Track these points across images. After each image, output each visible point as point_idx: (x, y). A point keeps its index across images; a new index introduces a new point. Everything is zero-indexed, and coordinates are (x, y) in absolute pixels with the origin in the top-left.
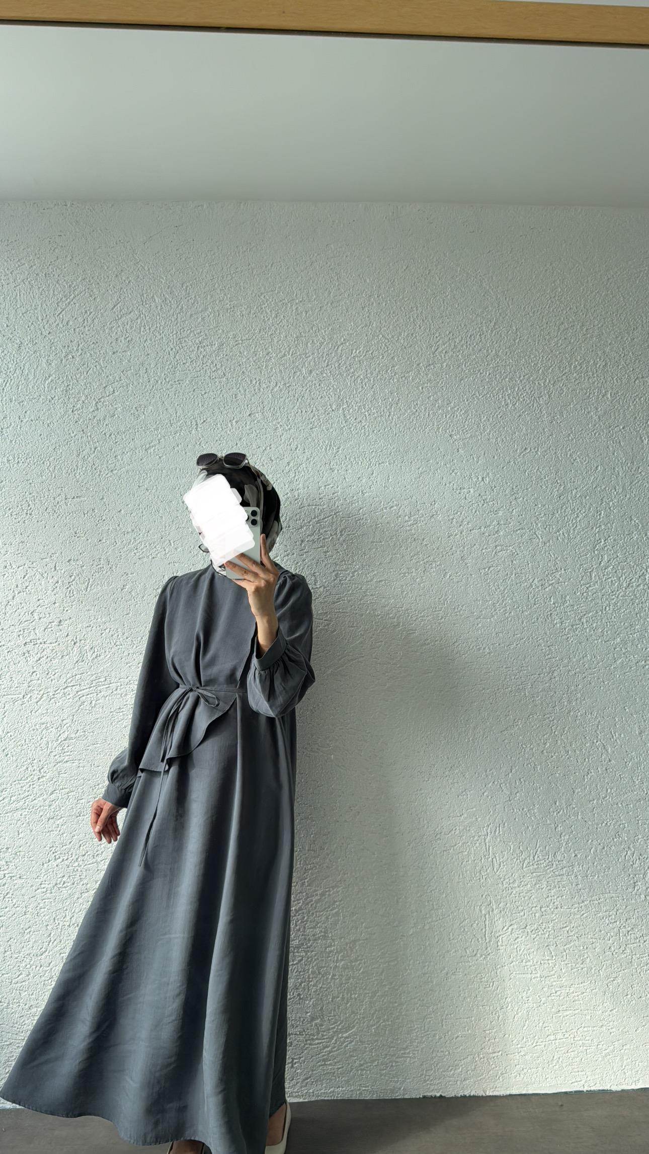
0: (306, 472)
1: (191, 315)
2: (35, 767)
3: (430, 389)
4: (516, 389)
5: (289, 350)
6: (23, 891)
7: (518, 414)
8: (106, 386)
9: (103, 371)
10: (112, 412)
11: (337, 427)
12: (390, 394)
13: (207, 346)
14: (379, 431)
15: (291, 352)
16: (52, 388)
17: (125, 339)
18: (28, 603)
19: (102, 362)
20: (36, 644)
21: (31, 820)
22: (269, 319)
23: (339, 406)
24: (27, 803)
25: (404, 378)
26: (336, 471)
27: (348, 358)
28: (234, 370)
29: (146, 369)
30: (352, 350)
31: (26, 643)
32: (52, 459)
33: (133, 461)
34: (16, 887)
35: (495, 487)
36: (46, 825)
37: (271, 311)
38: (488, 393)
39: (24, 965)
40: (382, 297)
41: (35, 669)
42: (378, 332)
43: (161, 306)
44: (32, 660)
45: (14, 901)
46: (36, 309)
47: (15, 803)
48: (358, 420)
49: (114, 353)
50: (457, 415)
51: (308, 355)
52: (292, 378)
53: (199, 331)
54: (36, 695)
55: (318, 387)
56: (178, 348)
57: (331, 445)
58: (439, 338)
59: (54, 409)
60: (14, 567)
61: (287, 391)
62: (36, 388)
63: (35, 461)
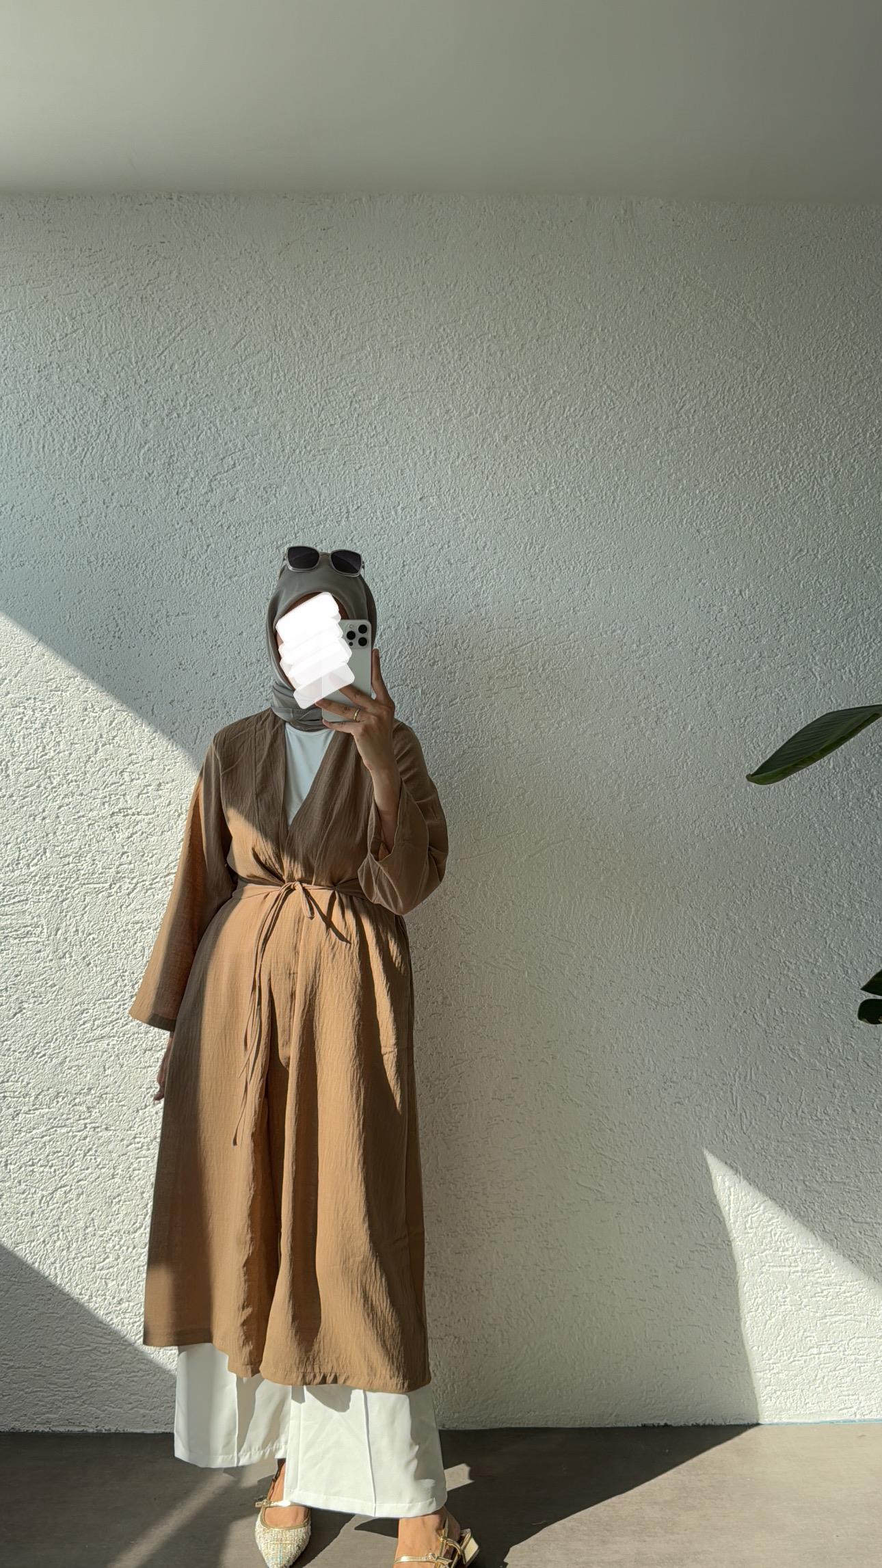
0: (497, 581)
1: (342, 356)
2: (126, 981)
3: (671, 463)
4: (790, 465)
5: (477, 407)
6: (111, 1147)
7: (791, 501)
8: (224, 458)
9: (220, 435)
10: (231, 494)
11: (541, 517)
12: (615, 471)
13: (364, 400)
14: (600, 522)
15: (479, 410)
16: (149, 460)
17: (251, 389)
18: (116, 760)
19: (218, 424)
20: (128, 815)
21: (121, 1051)
22: (450, 362)
23: (544, 487)
24: (116, 1029)
25: (635, 448)
26: (538, 580)
27: (558, 419)
28: (401, 433)
29: (280, 433)
30: (565, 408)
31: (113, 813)
32: (148, 561)
33: (259, 564)
34: (101, 1141)
35: (757, 604)
36: (142, 1059)
37: (453, 351)
38: (751, 470)
39: (111, 1245)
40: (608, 331)
41: (125, 850)
42: (601, 380)
43: (301, 343)
44: (121, 837)
45: (99, 1160)
46: (128, 347)
47: (100, 1029)
48: (571, 508)
49: (235, 410)
50: (708, 502)
51: (503, 414)
52: (480, 447)
53: (353, 378)
54: (126, 886)
55: (516, 460)
56: (323, 402)
57: (532, 543)
58: (686, 391)
59: (152, 490)
60: (97, 709)
61: (473, 465)
62: (127, 460)
63: (126, 563)
